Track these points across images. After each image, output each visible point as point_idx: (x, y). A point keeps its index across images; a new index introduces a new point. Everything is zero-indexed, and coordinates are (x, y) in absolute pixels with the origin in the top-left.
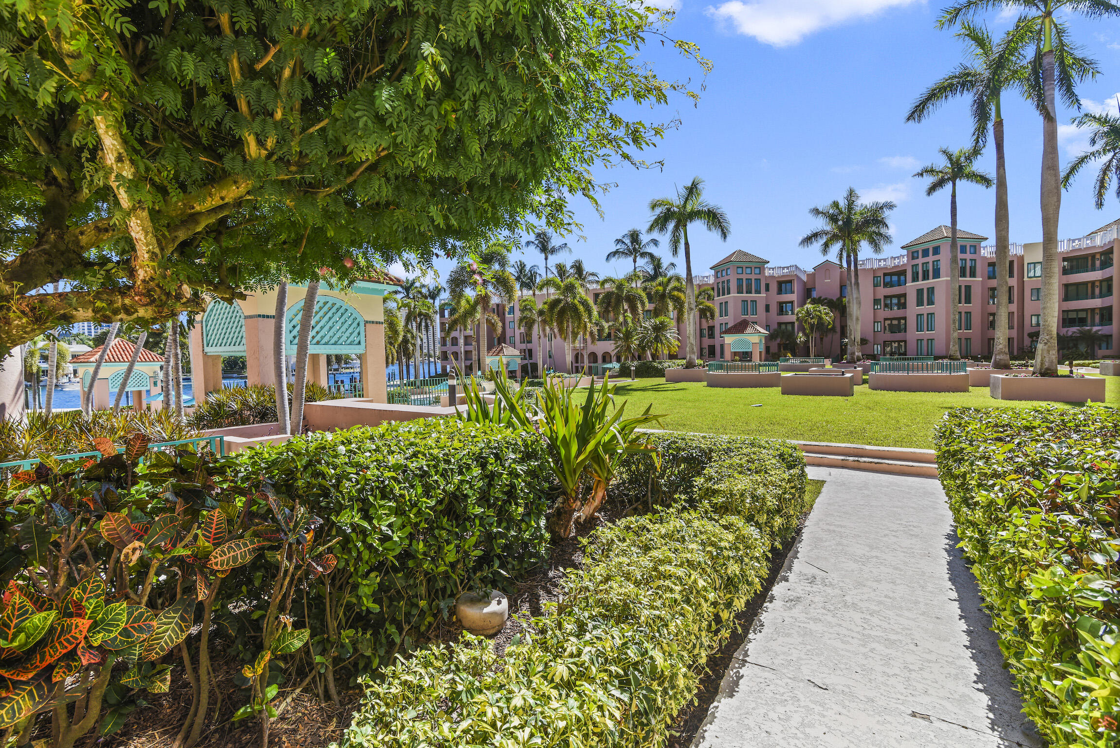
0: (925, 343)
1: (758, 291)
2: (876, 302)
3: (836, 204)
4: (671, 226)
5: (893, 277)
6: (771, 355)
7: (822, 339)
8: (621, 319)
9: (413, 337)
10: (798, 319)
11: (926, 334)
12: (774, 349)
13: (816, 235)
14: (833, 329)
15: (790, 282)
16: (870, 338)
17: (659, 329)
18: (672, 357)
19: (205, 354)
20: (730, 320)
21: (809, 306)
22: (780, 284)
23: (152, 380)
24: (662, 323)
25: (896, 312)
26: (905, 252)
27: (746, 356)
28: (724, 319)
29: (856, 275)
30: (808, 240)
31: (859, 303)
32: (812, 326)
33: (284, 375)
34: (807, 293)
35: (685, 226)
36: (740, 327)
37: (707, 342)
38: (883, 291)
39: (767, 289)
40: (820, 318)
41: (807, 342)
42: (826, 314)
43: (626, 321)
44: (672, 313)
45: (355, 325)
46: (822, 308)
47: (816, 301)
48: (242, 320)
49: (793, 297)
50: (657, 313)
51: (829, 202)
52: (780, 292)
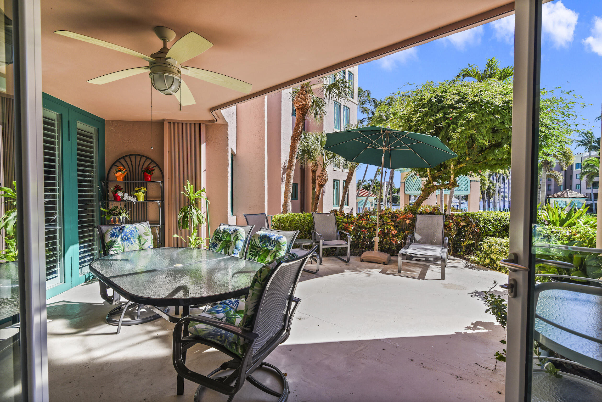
9: (493, 185)
19: (405, 194)
23: (371, 204)
33: (443, 201)
48: (420, 181)
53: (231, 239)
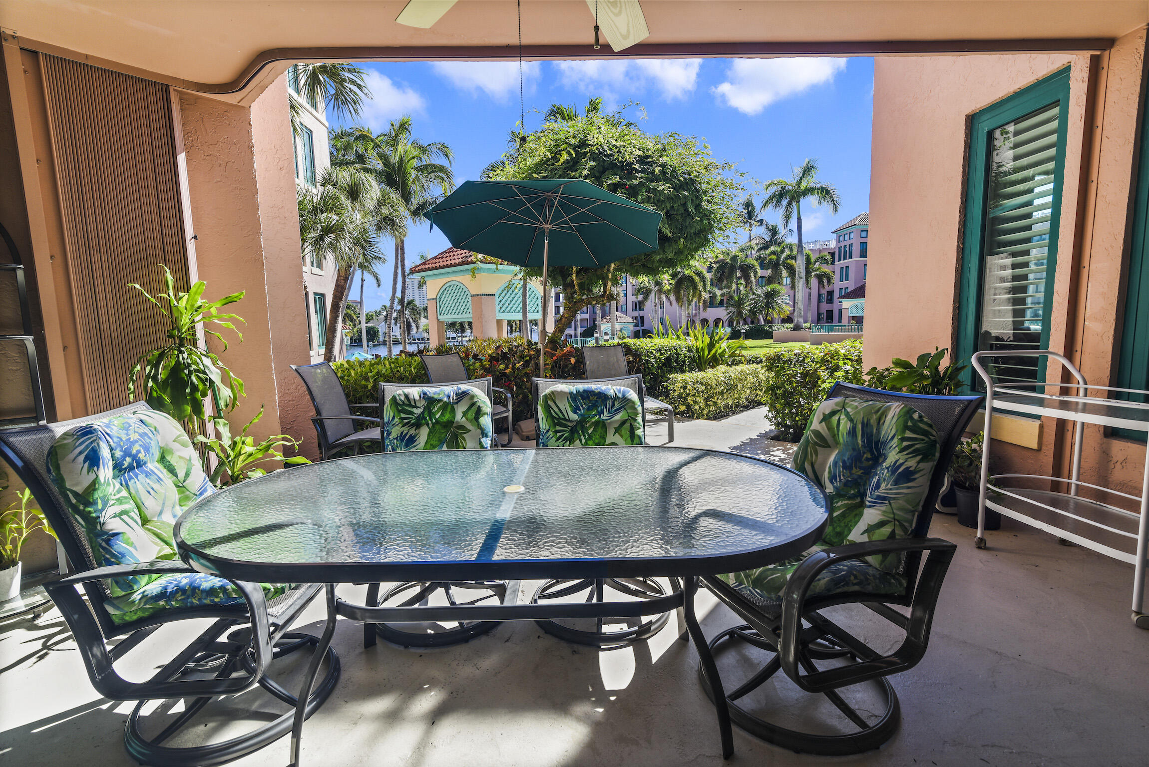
4: (784, 202)
8: (734, 287)
17: (771, 296)
18: (784, 321)
19: (438, 321)
20: (850, 285)
24: (773, 290)
28: (844, 284)
35: (798, 202)
36: (858, 292)
37: (825, 307)
43: (738, 289)
44: (786, 280)
45: (535, 299)
50: (770, 280)
53: (454, 417)
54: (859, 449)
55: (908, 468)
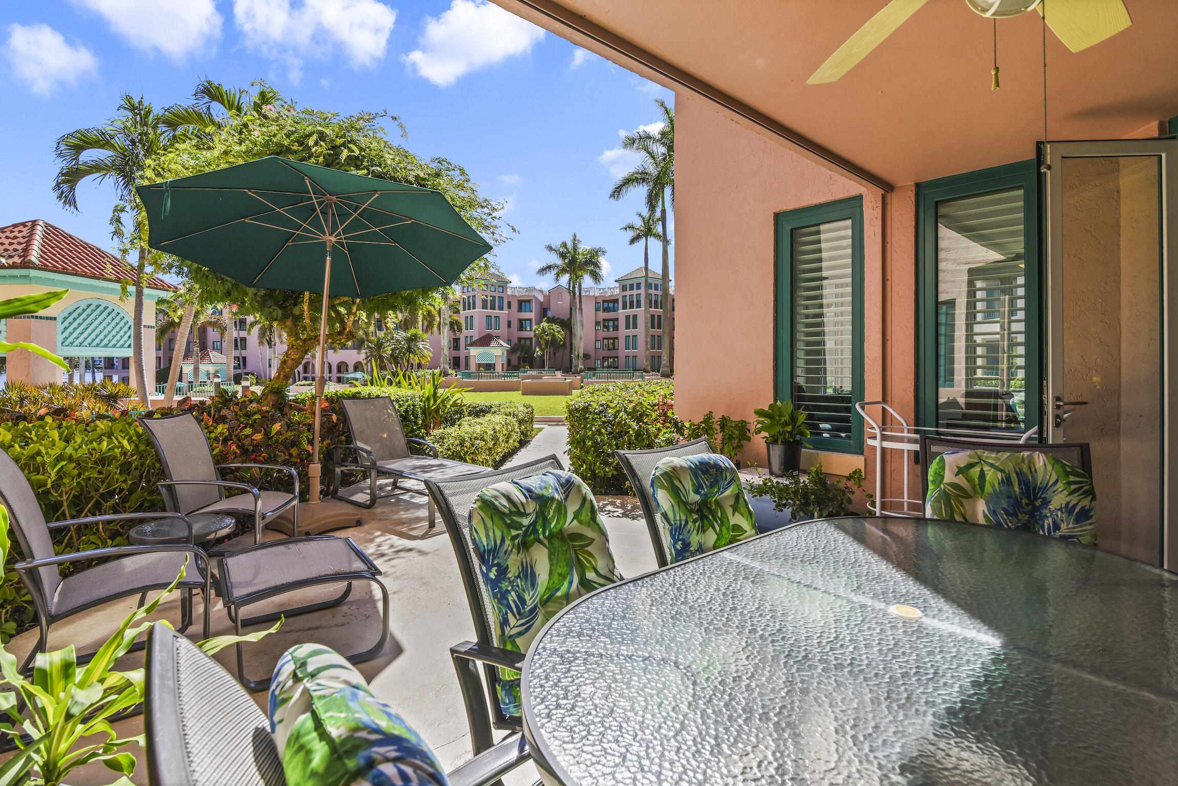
0: (631, 358)
1: (501, 308)
2: (597, 323)
3: (564, 245)
5: (609, 304)
6: (512, 367)
7: (555, 354)
10: (535, 335)
11: (631, 352)
12: (515, 361)
13: (549, 267)
14: (564, 345)
15: (529, 301)
16: (592, 354)
17: (411, 341)
20: (475, 334)
21: (544, 324)
22: (520, 302)
24: (415, 335)
25: (611, 333)
26: (617, 285)
27: (489, 367)
28: (470, 332)
29: (580, 302)
30: (544, 270)
31: (582, 325)
32: (547, 342)
34: (544, 312)
36: (485, 341)
37: (454, 353)
38: (602, 315)
39: (509, 306)
40: (554, 335)
41: (543, 356)
42: (559, 332)
45: (126, 328)
46: (555, 327)
47: (551, 320)
49: (532, 315)
51: (559, 243)
52: (520, 310)
54: (1016, 496)
55: (1083, 508)
